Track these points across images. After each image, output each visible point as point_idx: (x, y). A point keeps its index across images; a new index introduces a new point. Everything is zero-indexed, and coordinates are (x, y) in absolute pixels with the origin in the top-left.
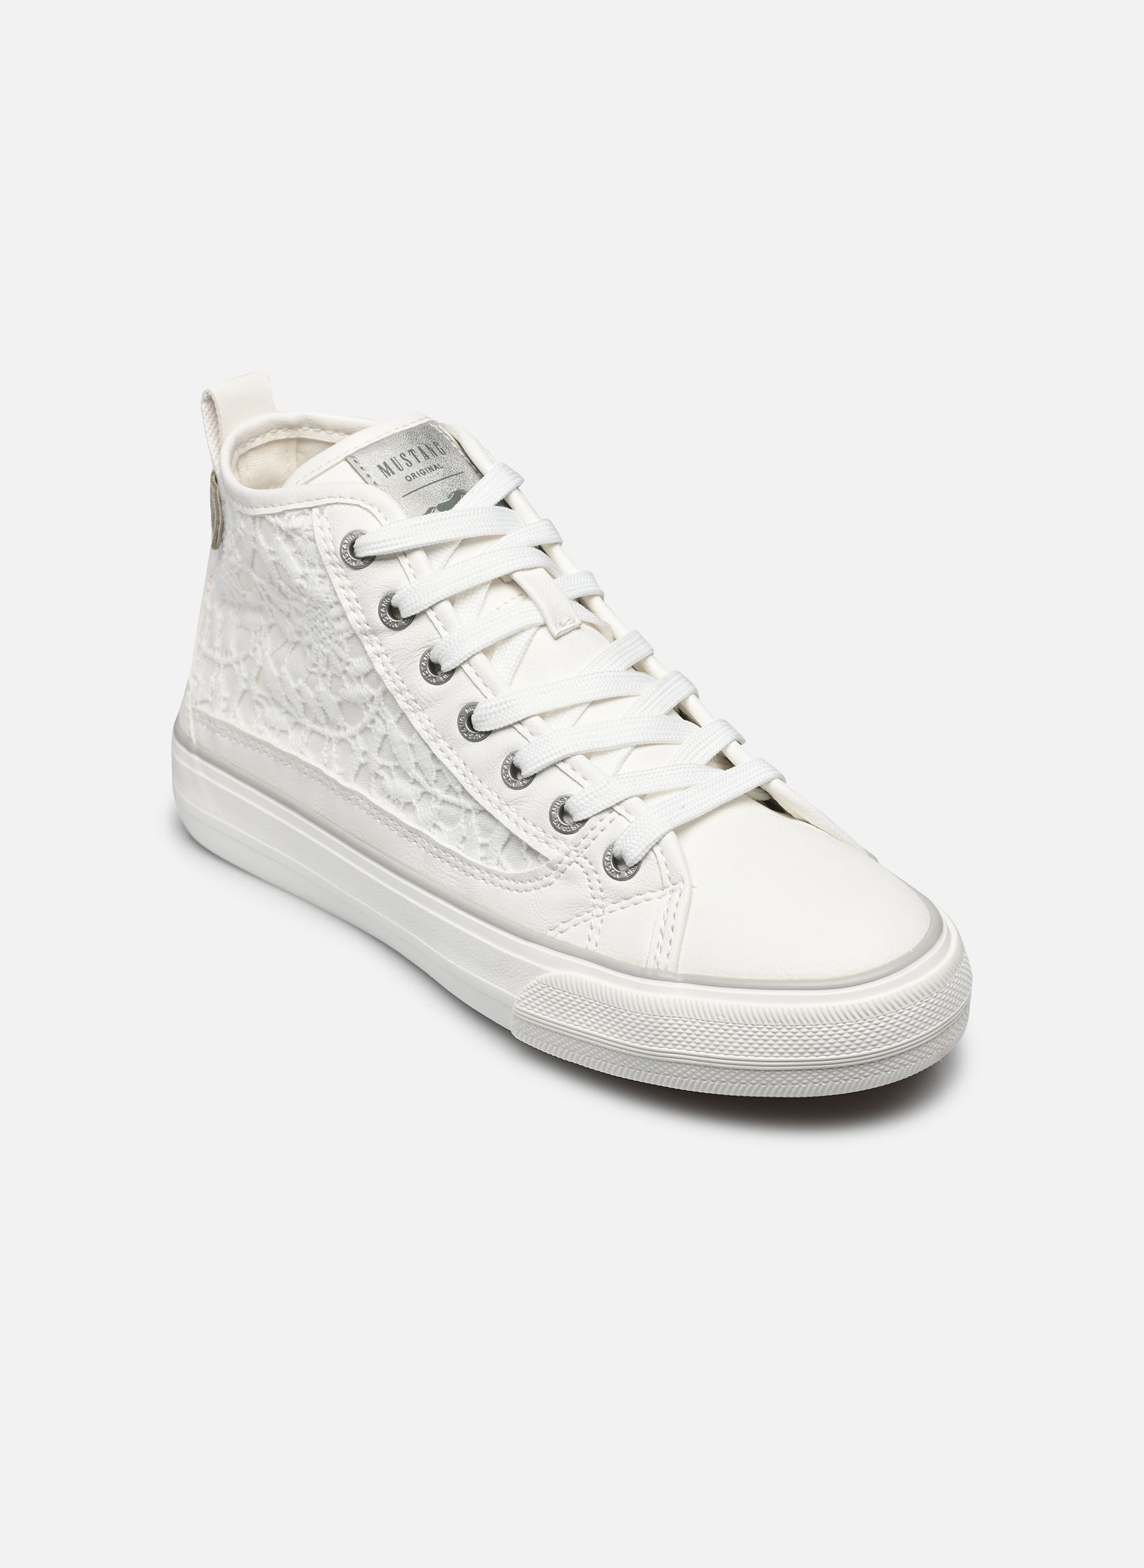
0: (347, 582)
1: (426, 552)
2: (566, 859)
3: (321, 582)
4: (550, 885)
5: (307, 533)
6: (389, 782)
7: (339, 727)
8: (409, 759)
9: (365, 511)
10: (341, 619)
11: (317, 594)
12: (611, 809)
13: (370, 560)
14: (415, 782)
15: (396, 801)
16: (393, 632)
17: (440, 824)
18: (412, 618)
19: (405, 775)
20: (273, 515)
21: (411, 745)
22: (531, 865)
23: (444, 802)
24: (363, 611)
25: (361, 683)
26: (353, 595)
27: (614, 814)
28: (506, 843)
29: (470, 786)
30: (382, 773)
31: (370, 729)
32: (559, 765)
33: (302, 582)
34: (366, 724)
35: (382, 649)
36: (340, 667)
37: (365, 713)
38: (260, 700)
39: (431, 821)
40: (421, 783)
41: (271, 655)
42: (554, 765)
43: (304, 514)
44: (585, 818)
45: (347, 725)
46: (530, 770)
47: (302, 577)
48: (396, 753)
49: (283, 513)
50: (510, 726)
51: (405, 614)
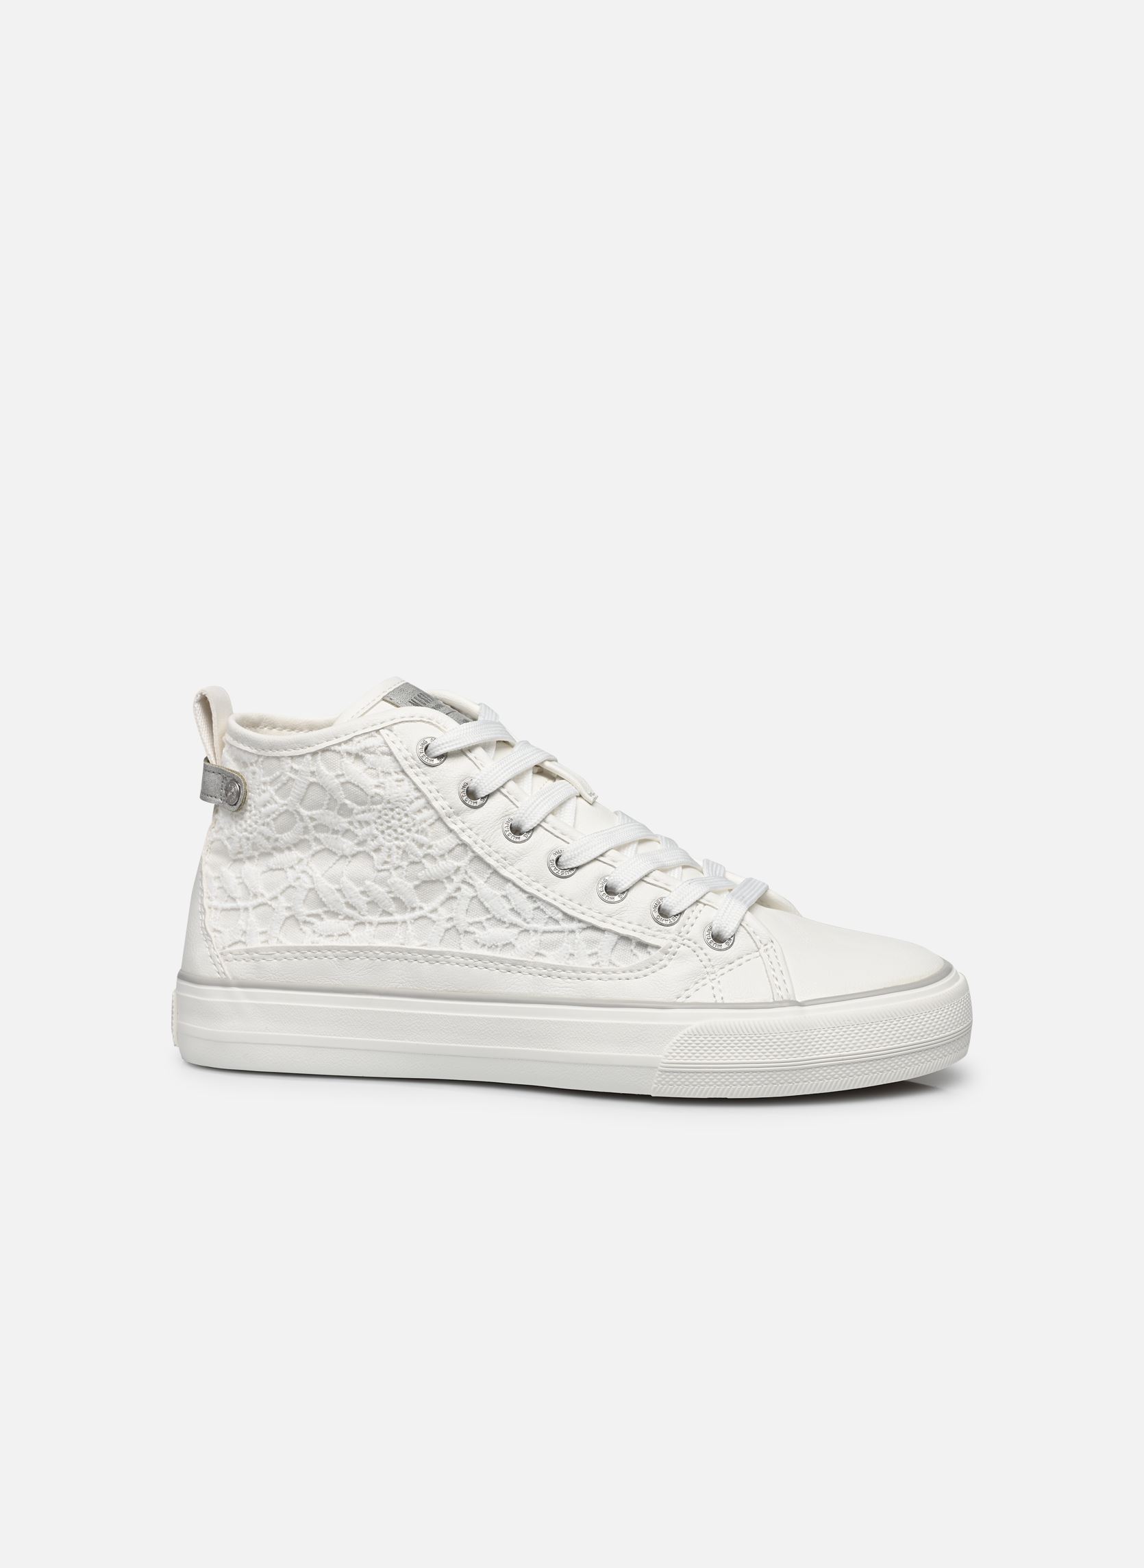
0: (426, 779)
1: (484, 748)
2: (674, 944)
3: (398, 786)
4: (665, 966)
5: (379, 749)
6: (479, 934)
7: (413, 909)
8: (504, 908)
9: (428, 724)
10: (423, 810)
11: (396, 795)
12: (697, 902)
13: (443, 757)
14: (513, 925)
15: (493, 947)
16: (473, 810)
17: (542, 951)
18: (488, 796)
19: (501, 922)
20: (339, 744)
21: (505, 897)
22: (642, 956)
23: (545, 932)
24: (444, 799)
25: (445, 860)
26: (433, 788)
27: (700, 906)
28: (615, 946)
29: (571, 910)
30: (471, 929)
31: (455, 898)
32: (646, 879)
33: (378, 790)
34: (450, 894)
35: (464, 826)
36: (420, 852)
37: (448, 886)
38: (308, 919)
39: (533, 951)
40: (518, 924)
41: (323, 875)
42: (641, 880)
43: (372, 736)
44: (681, 910)
45: (424, 905)
46: (623, 887)
47: (377, 786)
48: (489, 906)
49: (351, 740)
50: (596, 859)
51: (482, 793)
